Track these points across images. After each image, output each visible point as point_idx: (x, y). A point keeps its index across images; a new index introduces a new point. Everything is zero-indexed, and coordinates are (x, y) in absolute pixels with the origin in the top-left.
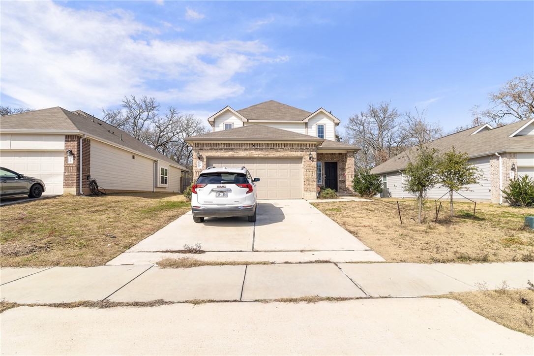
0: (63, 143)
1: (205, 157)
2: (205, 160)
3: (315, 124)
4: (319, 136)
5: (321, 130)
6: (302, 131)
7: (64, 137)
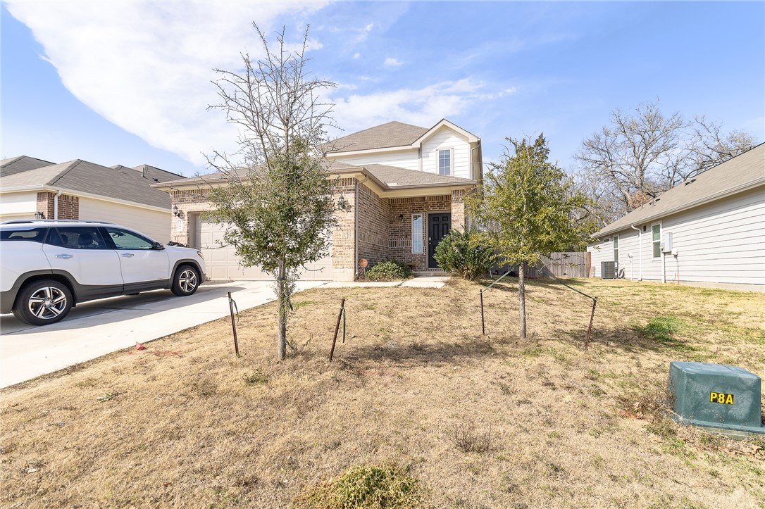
0: (35, 203)
1: (186, 214)
2: (186, 218)
3: (435, 150)
4: (441, 170)
5: (445, 159)
6: (411, 164)
7: (36, 195)
